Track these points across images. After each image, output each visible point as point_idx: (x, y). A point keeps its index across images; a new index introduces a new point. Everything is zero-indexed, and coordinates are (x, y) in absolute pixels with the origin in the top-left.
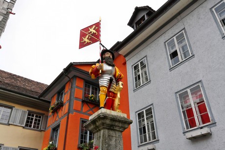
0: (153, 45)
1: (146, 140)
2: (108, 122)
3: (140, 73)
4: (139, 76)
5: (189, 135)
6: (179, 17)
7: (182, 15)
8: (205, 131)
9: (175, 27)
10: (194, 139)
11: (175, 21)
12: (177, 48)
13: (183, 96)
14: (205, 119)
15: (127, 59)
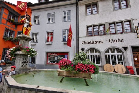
0: (44, 12)
1: (33, 42)
2: (26, 38)
3: (37, 19)
4: (36, 21)
5: (46, 43)
6: (54, 8)
7: (56, 8)
8: (50, 43)
9: (52, 10)
10: (47, 44)
11: (53, 8)
12: (51, 18)
13: (48, 33)
14: (51, 40)
15: (32, 11)
